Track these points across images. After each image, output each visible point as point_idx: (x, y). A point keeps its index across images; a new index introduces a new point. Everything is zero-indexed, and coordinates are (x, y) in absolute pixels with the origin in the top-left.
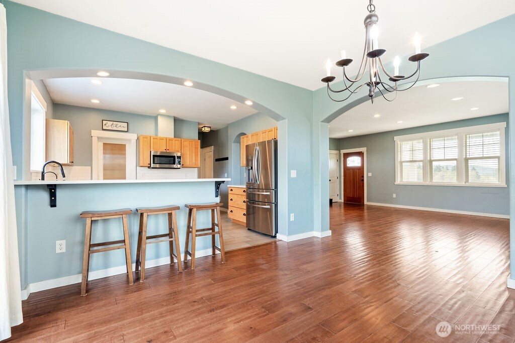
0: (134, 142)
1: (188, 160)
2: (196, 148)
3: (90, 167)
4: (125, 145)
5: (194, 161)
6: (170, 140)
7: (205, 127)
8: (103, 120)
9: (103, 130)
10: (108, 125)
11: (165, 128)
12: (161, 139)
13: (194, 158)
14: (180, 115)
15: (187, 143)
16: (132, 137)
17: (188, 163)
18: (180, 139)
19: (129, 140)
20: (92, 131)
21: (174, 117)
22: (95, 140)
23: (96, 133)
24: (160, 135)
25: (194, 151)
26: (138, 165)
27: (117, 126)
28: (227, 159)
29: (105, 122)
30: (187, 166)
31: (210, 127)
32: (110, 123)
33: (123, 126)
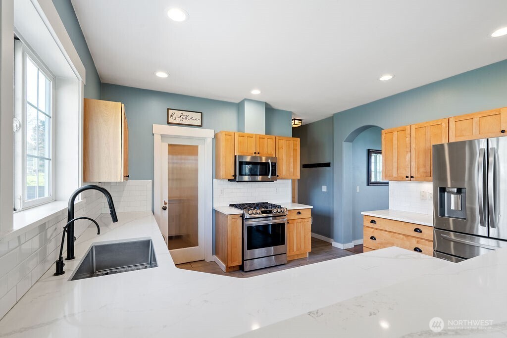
0: (210, 142)
3: (151, 181)
4: (197, 146)
5: (292, 170)
6: (261, 138)
7: (294, 119)
8: (168, 109)
9: (169, 123)
10: (176, 116)
11: (254, 120)
12: (250, 136)
13: (291, 165)
16: (208, 134)
17: (284, 173)
18: (273, 137)
19: (203, 139)
20: (153, 125)
22: (157, 138)
23: (160, 129)
24: (248, 130)
25: (292, 154)
26: (216, 175)
27: (188, 118)
28: (328, 165)
29: (171, 112)
30: (284, 177)
31: (301, 120)
32: (178, 113)
33: (195, 118)
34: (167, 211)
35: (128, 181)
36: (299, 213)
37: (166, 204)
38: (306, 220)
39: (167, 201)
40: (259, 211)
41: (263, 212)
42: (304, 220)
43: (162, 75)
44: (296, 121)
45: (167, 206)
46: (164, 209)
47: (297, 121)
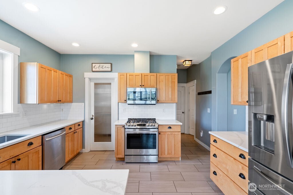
0: (116, 80)
1: (164, 95)
2: (173, 82)
3: (84, 104)
4: (111, 83)
5: (170, 96)
6: (146, 75)
8: (92, 63)
9: (93, 71)
10: (97, 67)
12: (137, 75)
13: (170, 93)
14: (156, 50)
15: (162, 78)
16: (115, 75)
17: (164, 99)
18: (155, 74)
19: (113, 79)
20: (85, 73)
21: (150, 52)
22: (87, 80)
23: (88, 75)
24: (136, 71)
27: (103, 67)
28: (210, 92)
29: (94, 65)
30: (163, 102)
31: (191, 61)
32: (98, 65)
33: (108, 67)
34: (93, 120)
35: (73, 103)
36: (170, 128)
37: (93, 116)
38: (176, 133)
39: (93, 115)
40: (135, 124)
41: (138, 125)
42: (174, 133)
43: (76, 45)
44: (186, 61)
45: (94, 117)
46: (92, 119)
47: (188, 62)
